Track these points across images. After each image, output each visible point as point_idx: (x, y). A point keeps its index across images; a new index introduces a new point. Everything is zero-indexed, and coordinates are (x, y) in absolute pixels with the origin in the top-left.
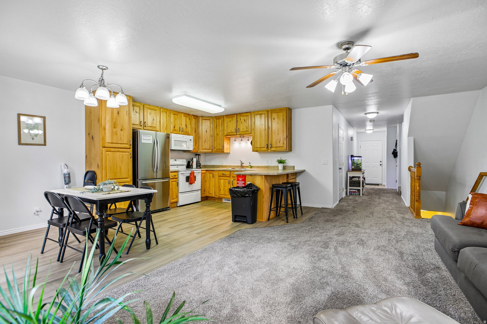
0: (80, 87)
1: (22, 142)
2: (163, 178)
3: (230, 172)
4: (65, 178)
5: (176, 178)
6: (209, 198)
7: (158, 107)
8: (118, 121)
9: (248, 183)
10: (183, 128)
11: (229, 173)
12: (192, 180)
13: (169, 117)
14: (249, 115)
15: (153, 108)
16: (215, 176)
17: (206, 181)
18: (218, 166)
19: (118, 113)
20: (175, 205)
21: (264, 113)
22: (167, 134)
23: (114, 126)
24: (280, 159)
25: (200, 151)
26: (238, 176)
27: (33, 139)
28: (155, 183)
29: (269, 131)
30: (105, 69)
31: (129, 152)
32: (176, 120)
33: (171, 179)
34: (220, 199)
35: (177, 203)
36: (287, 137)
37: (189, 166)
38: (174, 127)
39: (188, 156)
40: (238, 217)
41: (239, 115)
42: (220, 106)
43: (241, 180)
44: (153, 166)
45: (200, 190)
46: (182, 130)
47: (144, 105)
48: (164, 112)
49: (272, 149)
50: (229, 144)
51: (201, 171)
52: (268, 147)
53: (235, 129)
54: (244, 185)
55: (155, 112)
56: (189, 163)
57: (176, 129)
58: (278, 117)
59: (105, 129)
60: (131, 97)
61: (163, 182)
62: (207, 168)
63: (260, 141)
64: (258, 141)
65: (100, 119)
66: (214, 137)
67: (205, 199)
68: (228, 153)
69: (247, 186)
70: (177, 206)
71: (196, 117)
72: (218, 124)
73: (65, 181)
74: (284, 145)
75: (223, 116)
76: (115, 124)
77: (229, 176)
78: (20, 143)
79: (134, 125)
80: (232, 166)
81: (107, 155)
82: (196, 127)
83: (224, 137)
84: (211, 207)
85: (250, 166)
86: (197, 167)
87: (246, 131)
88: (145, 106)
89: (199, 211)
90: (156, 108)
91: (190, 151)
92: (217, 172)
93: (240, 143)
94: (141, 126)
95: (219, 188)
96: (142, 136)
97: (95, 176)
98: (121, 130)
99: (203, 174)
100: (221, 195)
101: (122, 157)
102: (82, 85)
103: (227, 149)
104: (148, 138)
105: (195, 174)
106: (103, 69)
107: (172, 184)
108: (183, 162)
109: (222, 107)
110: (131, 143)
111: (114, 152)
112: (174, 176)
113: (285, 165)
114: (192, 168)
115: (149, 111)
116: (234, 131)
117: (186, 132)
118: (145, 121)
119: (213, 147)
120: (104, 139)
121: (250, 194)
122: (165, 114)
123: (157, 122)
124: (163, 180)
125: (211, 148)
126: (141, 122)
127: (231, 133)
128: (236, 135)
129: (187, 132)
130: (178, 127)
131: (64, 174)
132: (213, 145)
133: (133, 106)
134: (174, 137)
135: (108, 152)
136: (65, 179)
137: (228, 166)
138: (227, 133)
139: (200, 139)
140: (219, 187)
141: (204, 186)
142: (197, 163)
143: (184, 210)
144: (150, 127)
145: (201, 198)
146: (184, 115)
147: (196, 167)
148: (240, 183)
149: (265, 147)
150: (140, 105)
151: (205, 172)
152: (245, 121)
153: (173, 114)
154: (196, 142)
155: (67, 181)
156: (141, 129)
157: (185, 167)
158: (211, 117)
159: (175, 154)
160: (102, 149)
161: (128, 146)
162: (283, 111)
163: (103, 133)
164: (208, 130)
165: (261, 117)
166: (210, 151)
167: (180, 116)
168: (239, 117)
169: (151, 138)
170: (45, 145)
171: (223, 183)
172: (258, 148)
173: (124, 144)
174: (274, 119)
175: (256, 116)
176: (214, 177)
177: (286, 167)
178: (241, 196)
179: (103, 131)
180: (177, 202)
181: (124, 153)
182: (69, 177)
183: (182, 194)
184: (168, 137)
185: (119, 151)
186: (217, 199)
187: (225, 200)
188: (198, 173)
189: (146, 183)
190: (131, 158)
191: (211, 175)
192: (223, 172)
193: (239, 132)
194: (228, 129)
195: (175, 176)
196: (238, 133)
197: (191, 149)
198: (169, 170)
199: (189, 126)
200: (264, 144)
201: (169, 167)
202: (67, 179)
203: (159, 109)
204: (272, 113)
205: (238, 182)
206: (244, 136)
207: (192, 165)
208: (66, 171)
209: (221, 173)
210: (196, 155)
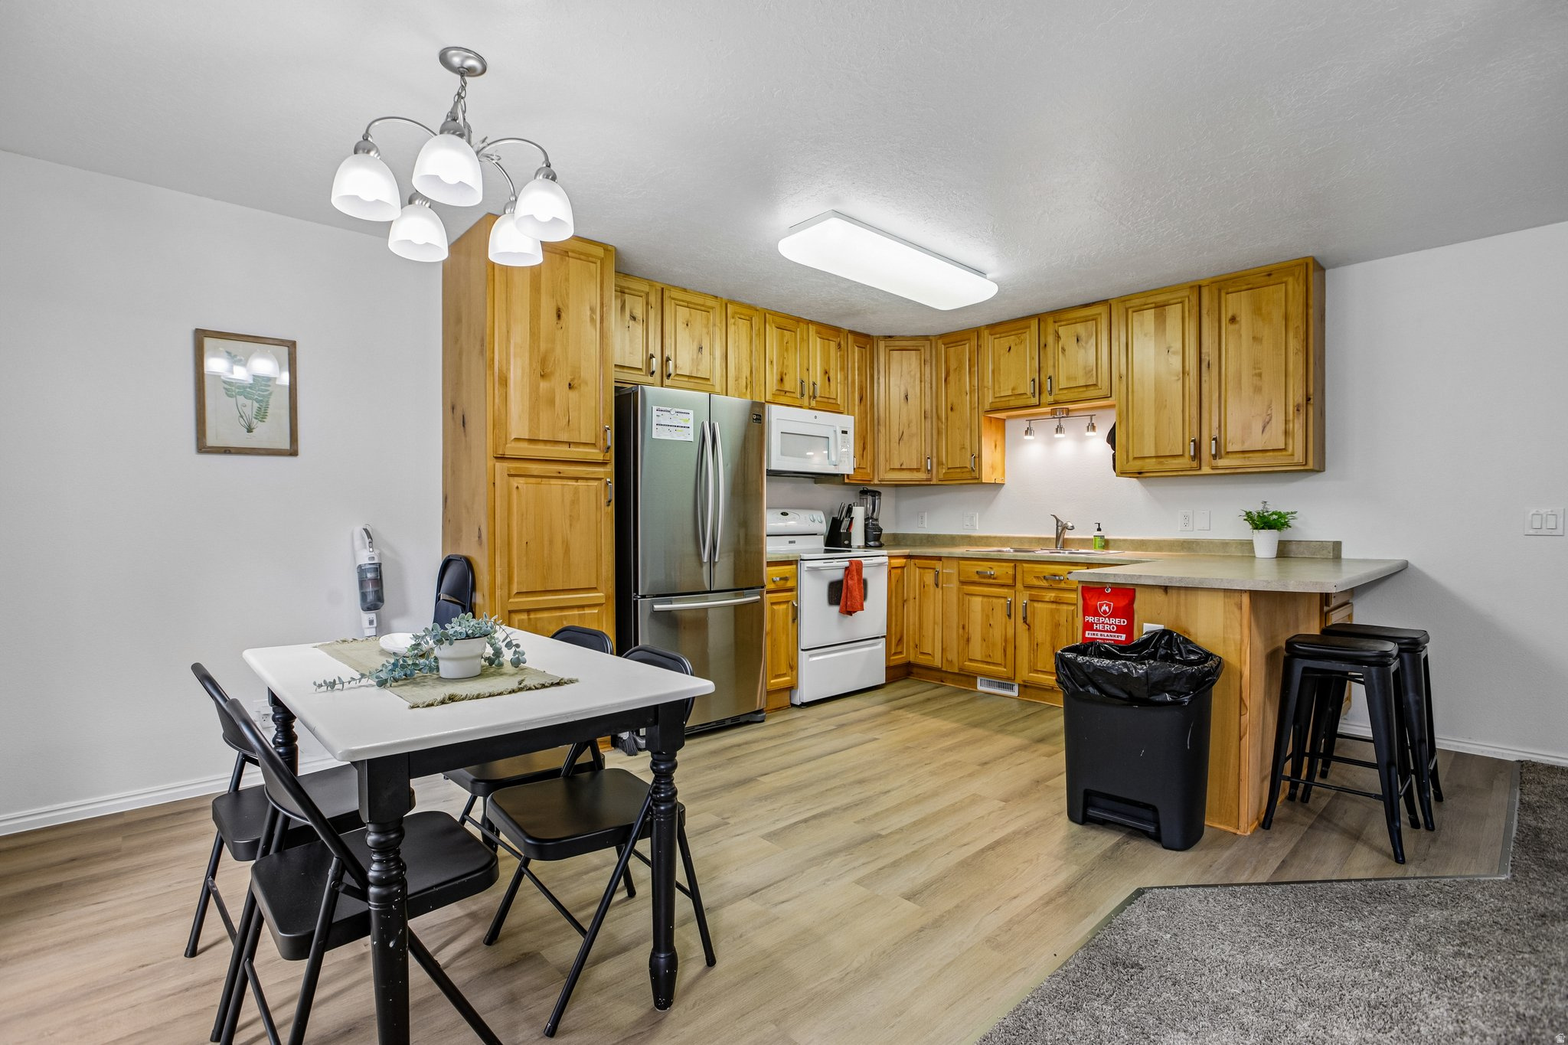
0: (356, 153)
1: (211, 441)
2: (737, 590)
3: (1013, 564)
4: (362, 583)
5: (790, 590)
6: (915, 670)
7: (717, 297)
8: (558, 350)
9: (1148, 627)
10: (814, 384)
11: (1008, 569)
12: (851, 596)
13: (762, 337)
14: (1100, 314)
15: (699, 300)
16: (945, 581)
17: (905, 601)
18: (952, 540)
19: (559, 316)
20: (784, 699)
21: (1180, 300)
22: (754, 404)
23: (543, 371)
24: (1260, 508)
25: (881, 477)
26: (1092, 591)
27: (250, 430)
28: (706, 609)
29: (1203, 379)
30: (471, 71)
31: (600, 479)
32: (787, 350)
33: (768, 592)
34: (967, 678)
35: (793, 691)
36: (1308, 399)
37: (836, 538)
38: (782, 380)
39: (834, 497)
40: (1102, 802)
41: (1050, 320)
42: (981, 273)
43: (1105, 612)
44: (698, 538)
45: (884, 637)
46: (811, 394)
47: (663, 289)
48: (742, 317)
49: (1221, 463)
50: (999, 449)
51: (886, 559)
52: (1197, 455)
53: (1034, 380)
54: (1123, 637)
55: (708, 319)
56: (835, 525)
57: (787, 386)
58: (1257, 310)
59: (504, 382)
60: (610, 248)
61: (736, 607)
62: (906, 546)
63: (1156, 429)
64: (1149, 431)
65: (488, 339)
66: (938, 419)
67: (901, 672)
68: (997, 486)
69: (1145, 644)
70: (793, 705)
71: (865, 340)
72: (953, 365)
73: (364, 596)
74: (1290, 442)
75: (977, 331)
76: (544, 361)
77: (1010, 582)
78: (202, 448)
79: (625, 371)
80: (1014, 538)
81: (515, 491)
82: (864, 381)
83: (982, 418)
84: (935, 713)
85: (1098, 539)
86: (866, 543)
87: (1086, 386)
88: (666, 294)
89: (888, 738)
90: (710, 302)
91: (841, 478)
92: (955, 563)
93: (1051, 442)
94: (653, 373)
95: (961, 630)
96: (655, 413)
97: (467, 580)
98: (570, 384)
99: (893, 571)
100: (971, 660)
101: (575, 502)
102: (366, 142)
103: (993, 468)
104: (679, 420)
105: (865, 574)
106: (465, 72)
107: (774, 613)
108: (814, 521)
109: (988, 276)
110: (611, 441)
111: (540, 480)
112: (781, 579)
113: (1287, 534)
114: (849, 546)
115: (683, 313)
116: (1029, 391)
117: (826, 400)
118: (667, 353)
119: (935, 460)
120: (500, 424)
121: (1183, 690)
122: (743, 325)
123: (714, 359)
124: (737, 596)
125: (923, 463)
126: (652, 356)
127: (1013, 398)
128: (1038, 406)
129: (830, 401)
130: (796, 380)
131: (361, 570)
132: (935, 454)
133: (621, 291)
134: (780, 418)
135: (516, 478)
136: (364, 591)
137: (995, 537)
138: (997, 400)
139: (882, 429)
140: (964, 628)
141: (896, 621)
142: (866, 526)
143: (823, 726)
144: (686, 379)
145: (888, 668)
146: (818, 333)
147: (862, 543)
148: (1100, 627)
149: (1182, 456)
150: (647, 290)
151: (901, 562)
152: (1082, 343)
153: (774, 327)
154: (866, 440)
155: (370, 598)
156: (652, 385)
157: (819, 542)
158: (926, 338)
159: (784, 488)
160: (494, 465)
161: (596, 454)
162: (1284, 279)
163: (497, 401)
164: (915, 392)
165: (1161, 320)
166: (922, 476)
167: (802, 335)
168: (1050, 328)
169: (689, 420)
170: (293, 452)
171: (983, 610)
172: (1147, 460)
173: (581, 446)
174: (1233, 320)
175: (1136, 318)
176: (940, 586)
177: (1293, 547)
178: (1125, 696)
179: (496, 392)
180: (791, 689)
181: (580, 483)
182: (378, 581)
183: (811, 656)
184: (757, 417)
185: (560, 477)
186: (950, 676)
187: (990, 684)
188: (877, 568)
189: (669, 612)
190: (608, 505)
191: (929, 578)
192: (983, 567)
193: (1050, 393)
194: (999, 383)
195: (786, 579)
196: (1047, 398)
197: (847, 467)
198: (760, 553)
199: (837, 376)
200: (1176, 441)
201: (760, 541)
202: (370, 588)
203: (721, 306)
204: (1223, 294)
205: (1090, 619)
206: (1068, 411)
207: (848, 536)
208: (365, 557)
209: (973, 568)
210: (864, 492)
